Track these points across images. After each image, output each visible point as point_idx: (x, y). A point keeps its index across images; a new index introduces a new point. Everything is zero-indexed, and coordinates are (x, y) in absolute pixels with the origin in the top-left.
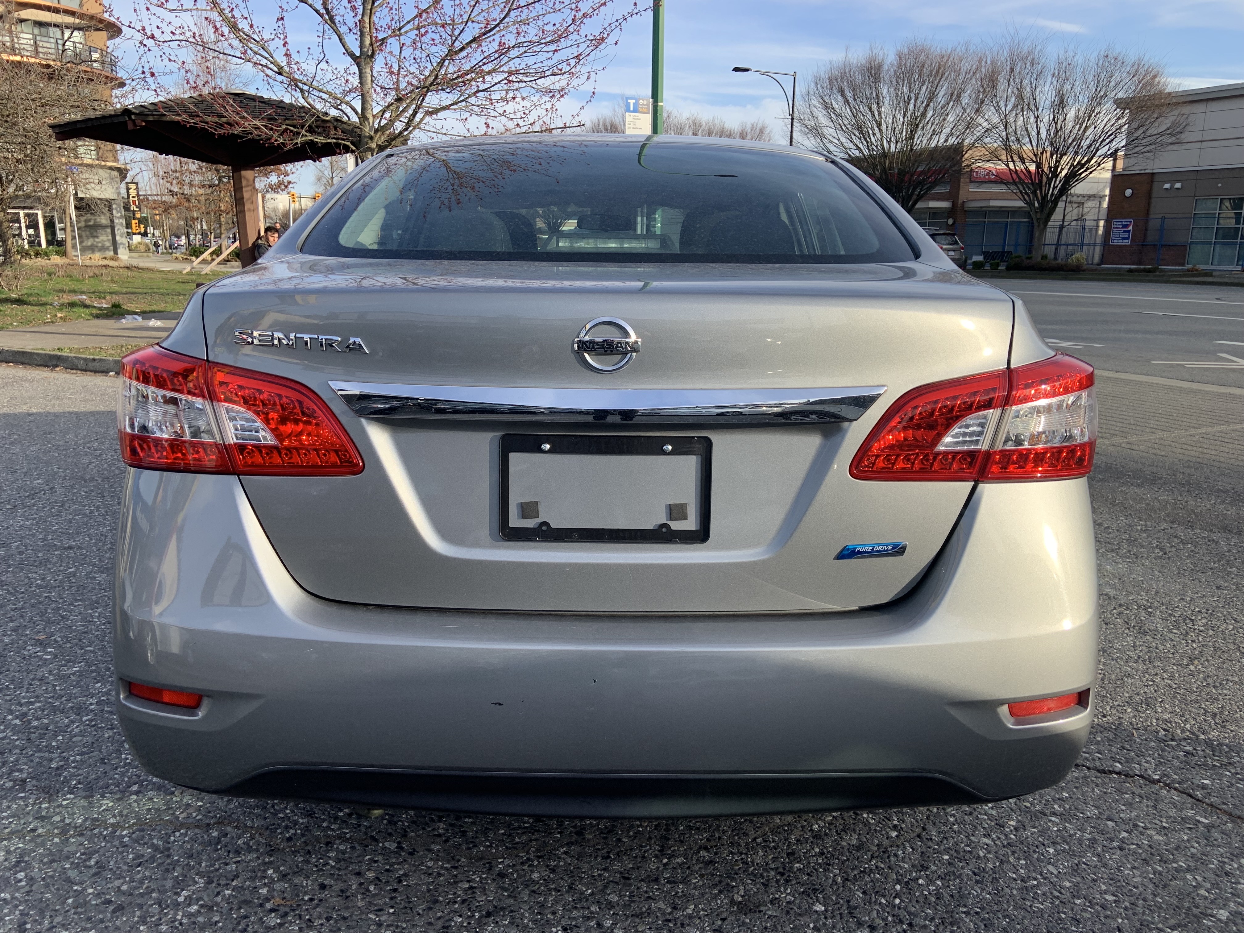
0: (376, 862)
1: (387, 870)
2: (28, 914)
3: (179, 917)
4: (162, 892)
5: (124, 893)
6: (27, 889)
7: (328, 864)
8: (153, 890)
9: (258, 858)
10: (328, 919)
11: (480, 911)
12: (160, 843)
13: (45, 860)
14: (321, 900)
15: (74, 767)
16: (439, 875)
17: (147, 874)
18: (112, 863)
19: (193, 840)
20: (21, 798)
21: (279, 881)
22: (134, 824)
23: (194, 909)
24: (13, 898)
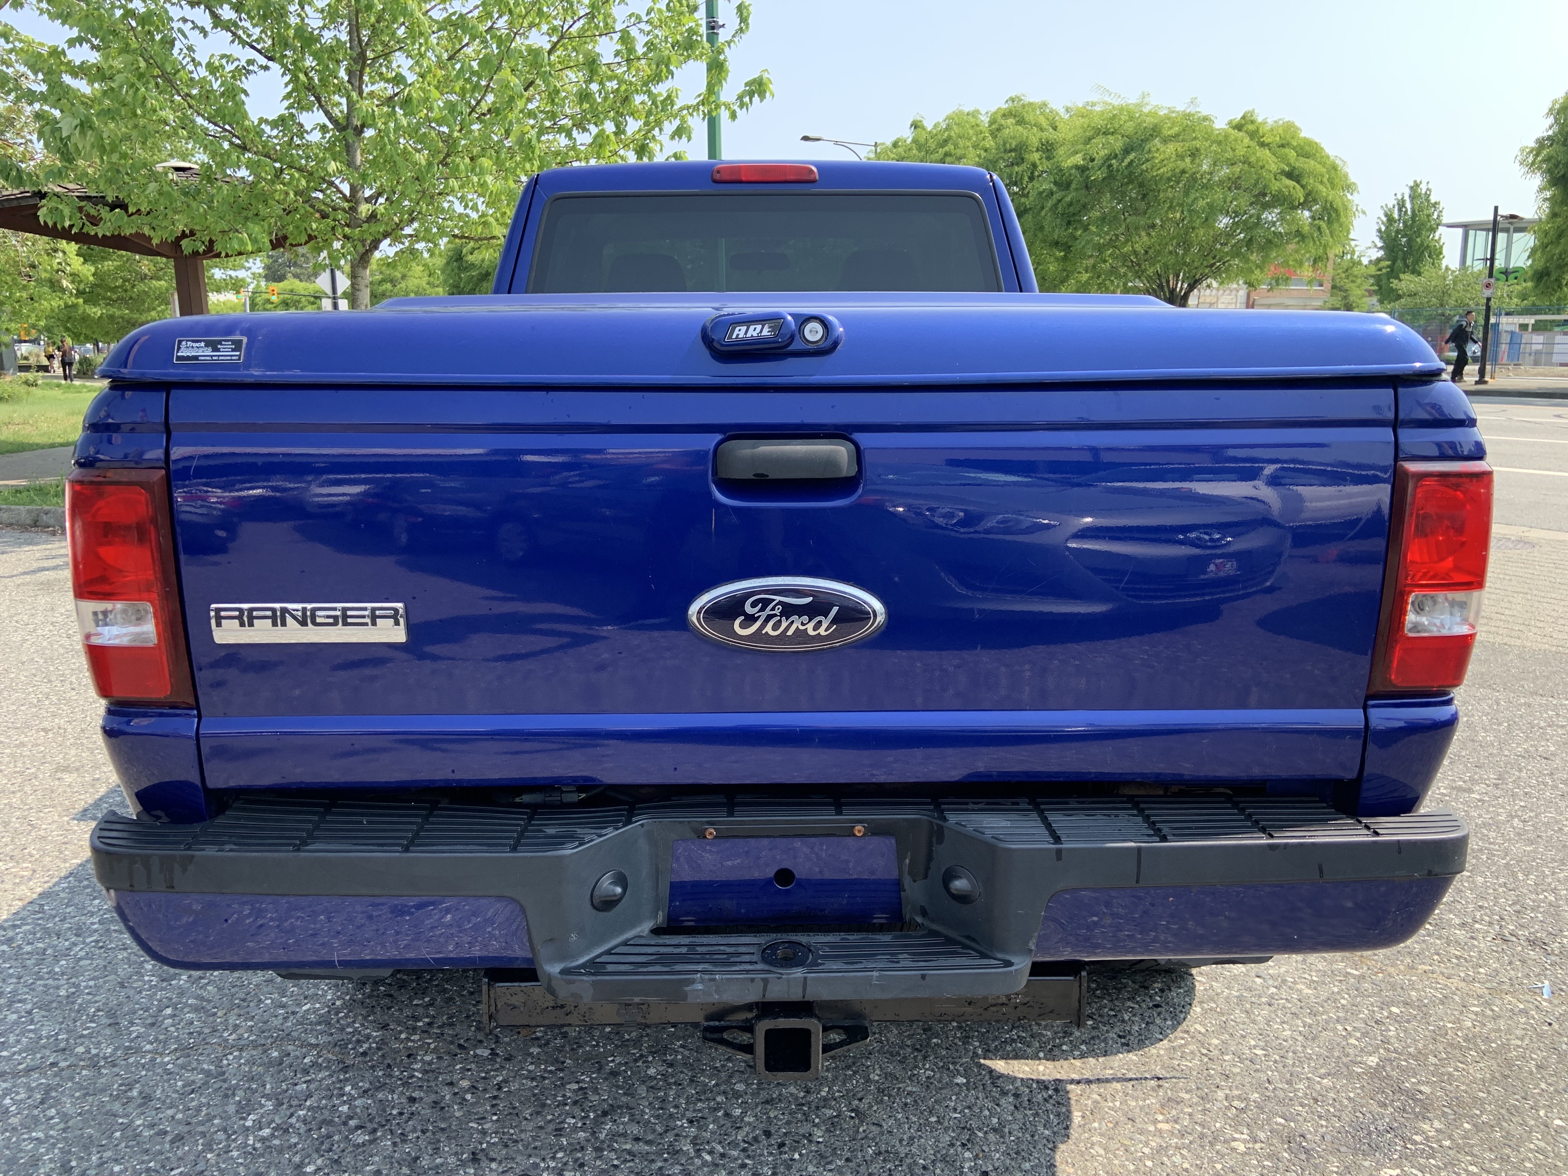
0: (469, 1070)
1: (484, 1078)
2: (70, 1152)
3: (251, 1142)
4: (225, 1117)
5: (179, 1122)
6: (62, 1126)
7: (413, 1076)
8: (215, 1117)
9: (331, 1076)
10: (424, 1132)
11: (595, 1111)
12: (212, 1068)
13: (77, 1094)
14: (412, 1114)
15: (88, 994)
16: (544, 1078)
17: (204, 1100)
18: (158, 1092)
19: (251, 1062)
20: (30, 1031)
21: (360, 1097)
22: (176, 1050)
23: (266, 1132)
24: (48, 1137)
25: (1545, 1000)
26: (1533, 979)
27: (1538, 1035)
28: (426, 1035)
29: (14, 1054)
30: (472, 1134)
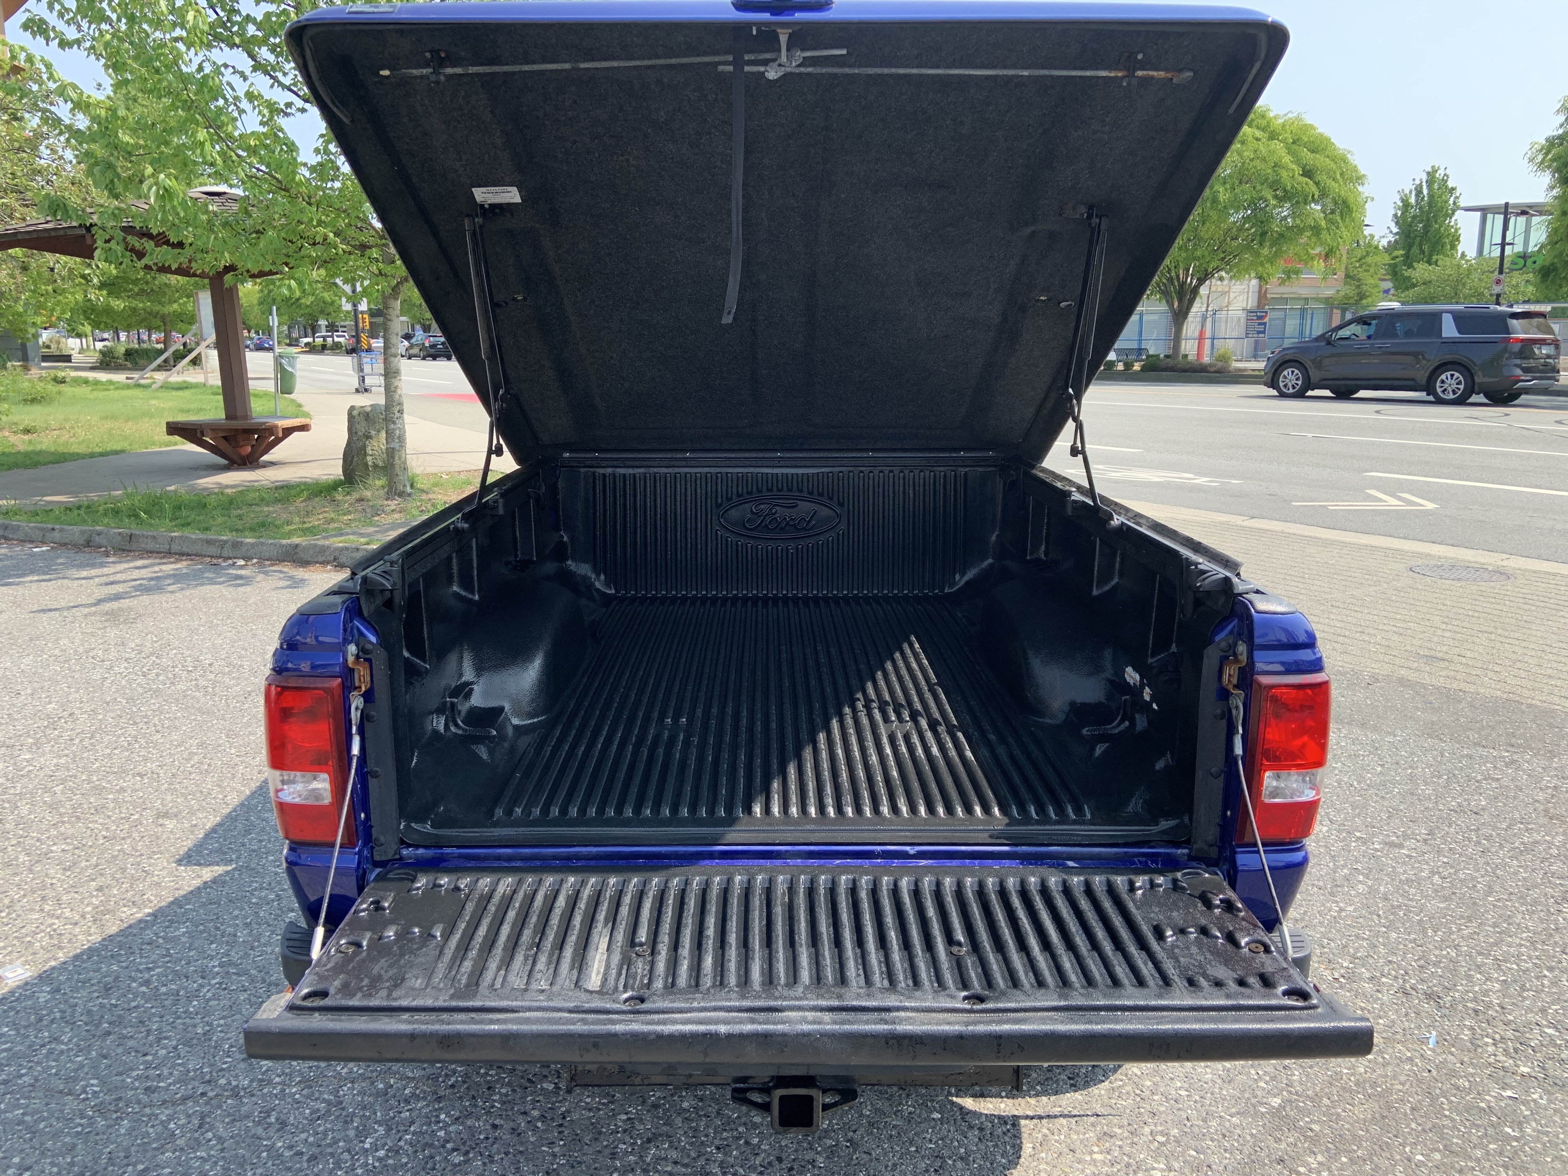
0: (538, 1101)
1: (551, 1109)
2: (229, 1169)
3: (370, 1162)
4: (348, 1140)
5: (311, 1144)
6: (219, 1147)
7: (493, 1107)
8: (339, 1140)
9: (428, 1105)
10: (507, 1154)
11: (641, 1139)
12: (332, 1098)
13: (227, 1120)
14: (496, 1138)
15: (221, 1032)
16: (599, 1110)
17: (329, 1126)
18: (292, 1119)
19: (362, 1093)
20: (179, 1065)
21: (453, 1124)
22: (300, 1082)
23: (381, 1153)
24: (209, 1156)
25: (1429, 1049)
26: (1424, 1029)
27: (1418, 1080)
28: (501, 1071)
29: (170, 1085)
30: (544, 1157)
